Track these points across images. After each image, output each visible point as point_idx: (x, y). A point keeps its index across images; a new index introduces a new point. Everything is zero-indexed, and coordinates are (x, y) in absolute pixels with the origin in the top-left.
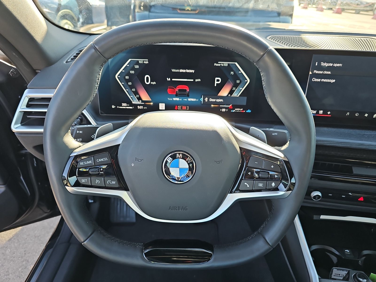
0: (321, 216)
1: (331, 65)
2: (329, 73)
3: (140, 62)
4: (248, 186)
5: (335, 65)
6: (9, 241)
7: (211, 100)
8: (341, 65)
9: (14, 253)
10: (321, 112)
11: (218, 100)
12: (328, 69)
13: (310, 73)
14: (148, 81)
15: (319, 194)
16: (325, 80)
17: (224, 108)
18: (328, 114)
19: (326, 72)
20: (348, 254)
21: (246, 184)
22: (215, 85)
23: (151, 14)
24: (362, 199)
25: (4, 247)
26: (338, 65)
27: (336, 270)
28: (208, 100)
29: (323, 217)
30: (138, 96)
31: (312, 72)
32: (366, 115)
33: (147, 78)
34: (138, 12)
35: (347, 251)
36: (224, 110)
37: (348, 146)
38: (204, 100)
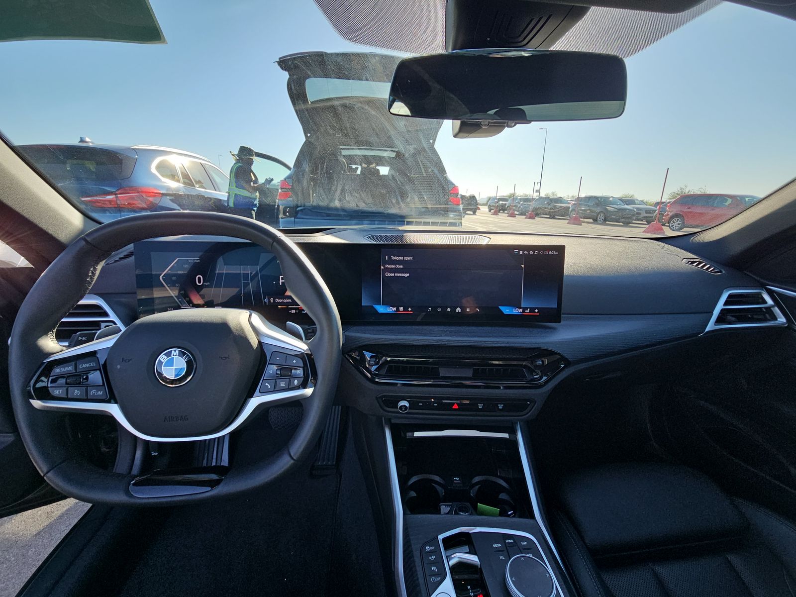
0: (415, 433)
1: (402, 258)
2: (402, 267)
3: (189, 261)
4: (269, 387)
5: (406, 259)
6: (36, 535)
7: (277, 300)
8: (411, 258)
9: (40, 555)
10: (401, 309)
11: (285, 301)
12: (399, 262)
13: (382, 268)
14: (200, 282)
15: (407, 404)
16: (399, 275)
17: (293, 309)
18: (409, 311)
19: (398, 266)
20: (458, 483)
21: (267, 384)
22: (281, 284)
23: (296, 220)
24: (455, 407)
25: (27, 545)
26: (409, 258)
27: (445, 506)
28: (274, 300)
29: (417, 434)
30: (187, 299)
31: (384, 267)
32: (449, 310)
33: (199, 278)
34: (282, 218)
35: (456, 478)
36: (293, 311)
37: (426, 343)
38: (269, 301)
